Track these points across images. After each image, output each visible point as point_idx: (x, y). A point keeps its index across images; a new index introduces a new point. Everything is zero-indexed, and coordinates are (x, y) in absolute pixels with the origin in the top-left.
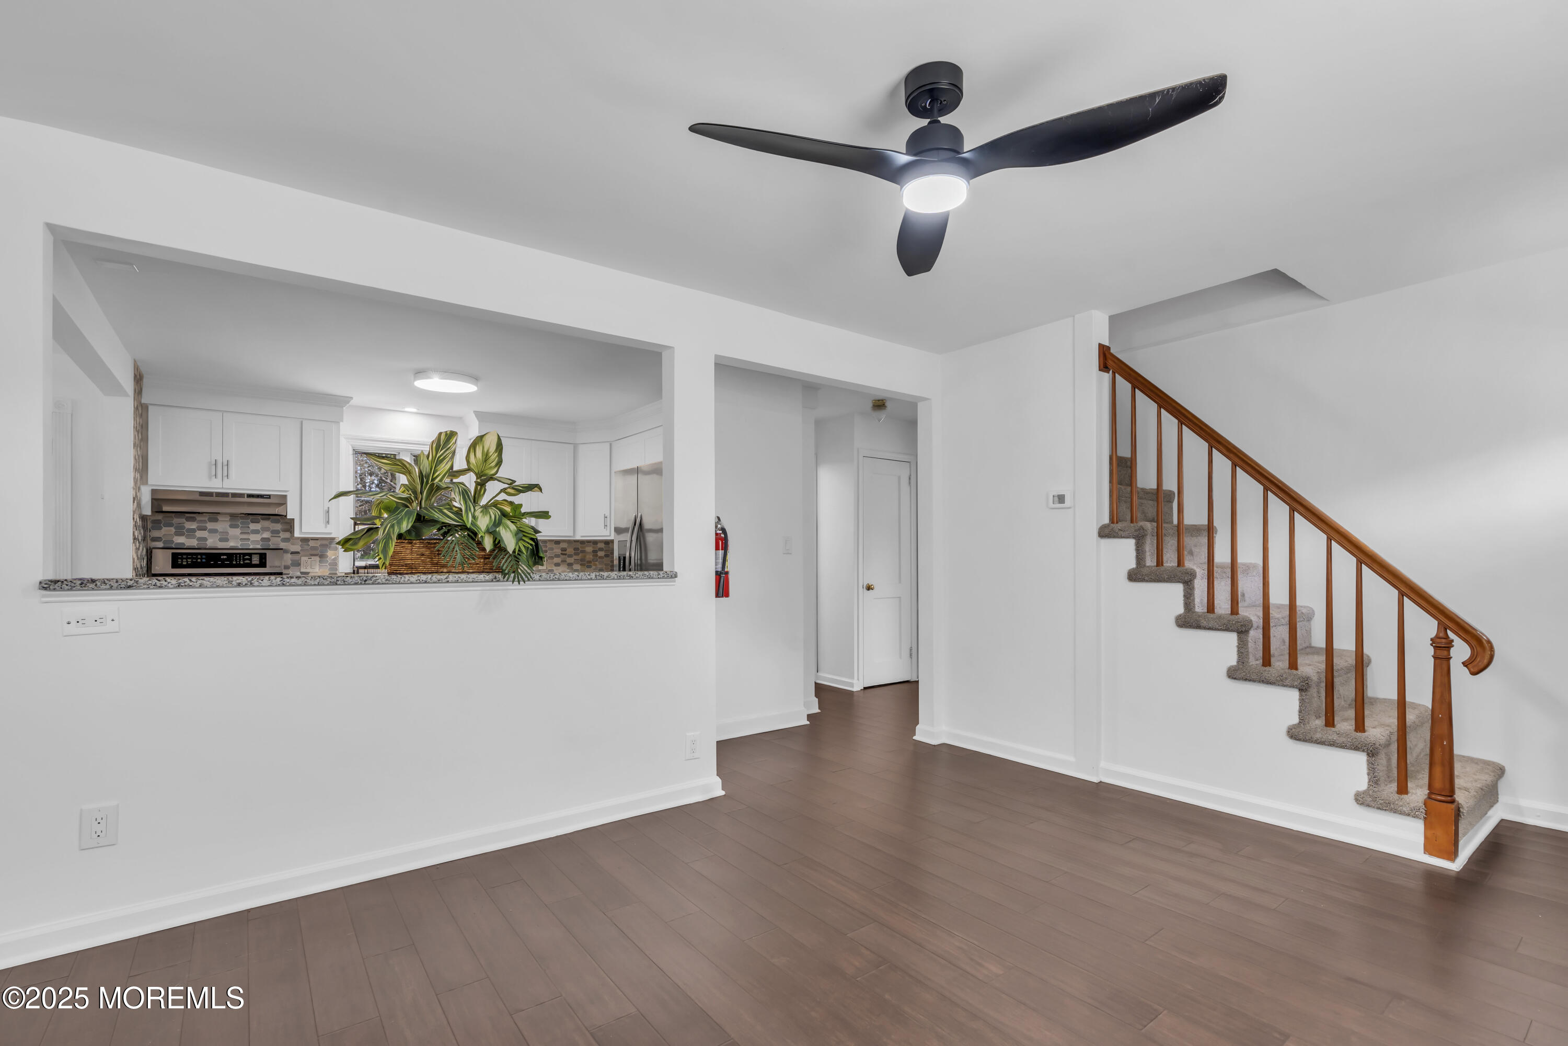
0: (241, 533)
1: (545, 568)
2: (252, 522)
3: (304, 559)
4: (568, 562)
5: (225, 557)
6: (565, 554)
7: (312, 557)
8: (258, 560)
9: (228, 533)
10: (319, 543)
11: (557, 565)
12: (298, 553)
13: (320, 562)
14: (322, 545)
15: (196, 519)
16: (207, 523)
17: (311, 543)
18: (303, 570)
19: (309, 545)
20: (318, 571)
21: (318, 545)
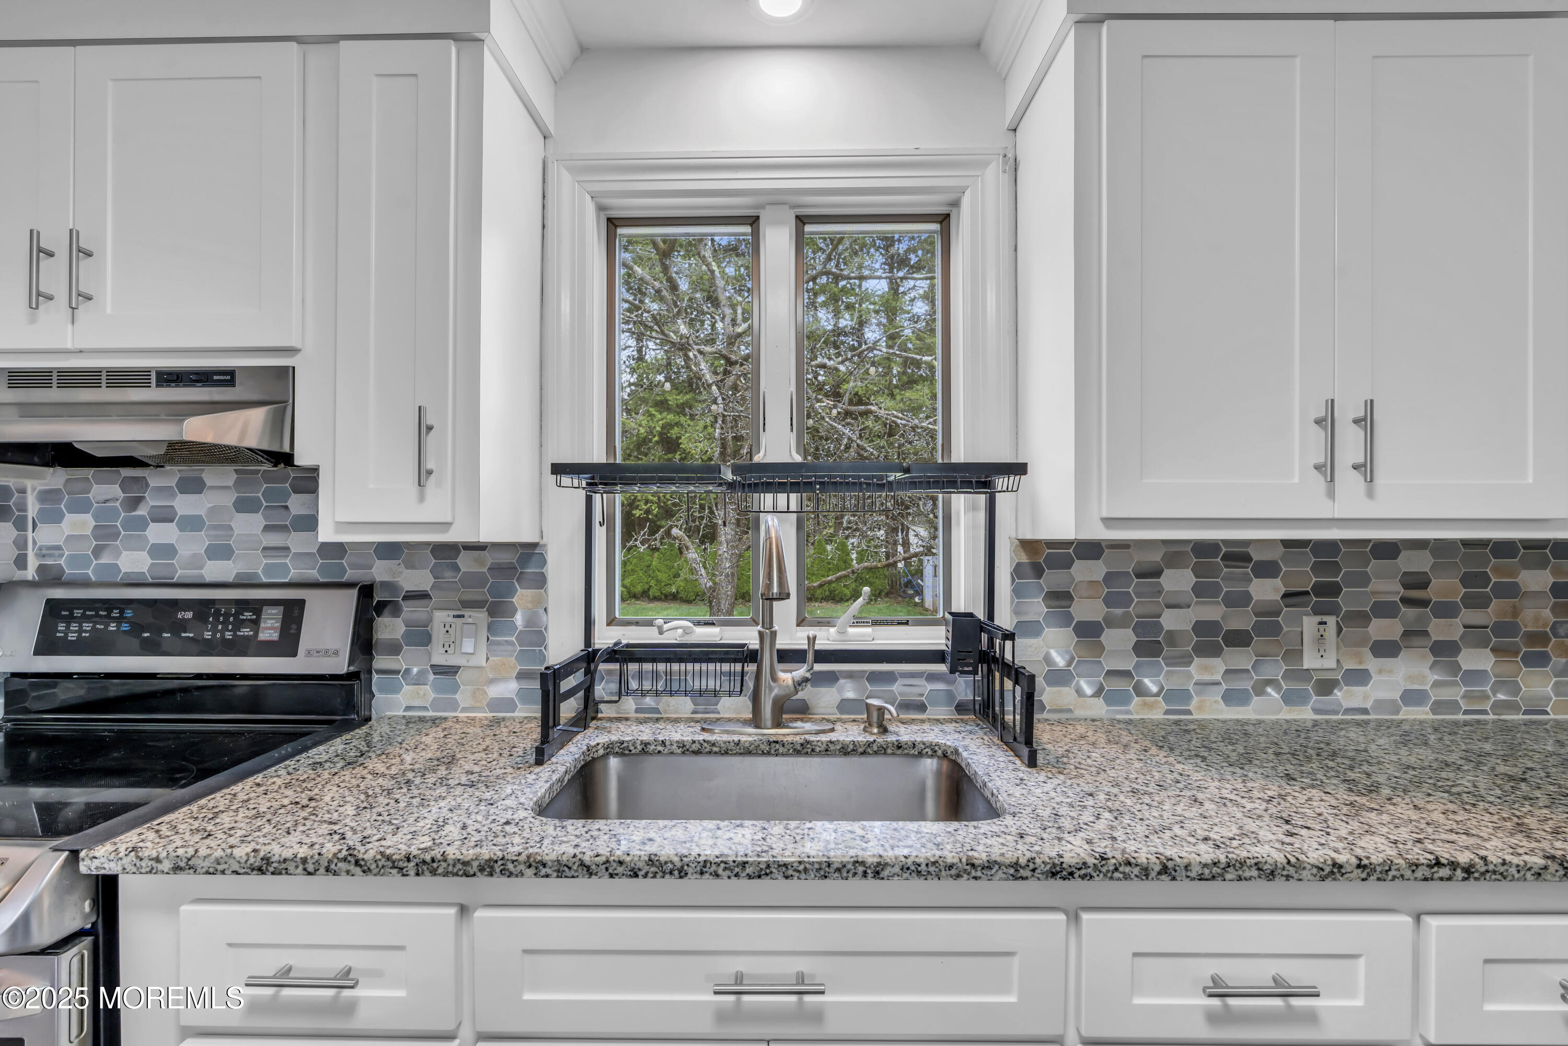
0: (267, 528)
1: (1332, 664)
2: (297, 491)
3: (441, 617)
4: (1434, 638)
5: (189, 615)
6: (1424, 603)
7: (467, 613)
8: (278, 625)
9: (231, 528)
10: (489, 558)
11: (1385, 649)
12: (423, 596)
13: (491, 628)
14: (497, 569)
15: (147, 485)
16: (173, 496)
17: (465, 562)
18: (439, 659)
19: (457, 568)
20: (484, 664)
21: (485, 570)
